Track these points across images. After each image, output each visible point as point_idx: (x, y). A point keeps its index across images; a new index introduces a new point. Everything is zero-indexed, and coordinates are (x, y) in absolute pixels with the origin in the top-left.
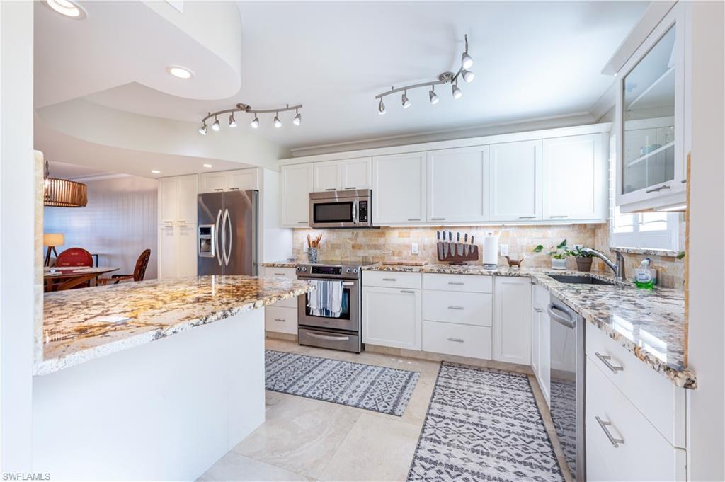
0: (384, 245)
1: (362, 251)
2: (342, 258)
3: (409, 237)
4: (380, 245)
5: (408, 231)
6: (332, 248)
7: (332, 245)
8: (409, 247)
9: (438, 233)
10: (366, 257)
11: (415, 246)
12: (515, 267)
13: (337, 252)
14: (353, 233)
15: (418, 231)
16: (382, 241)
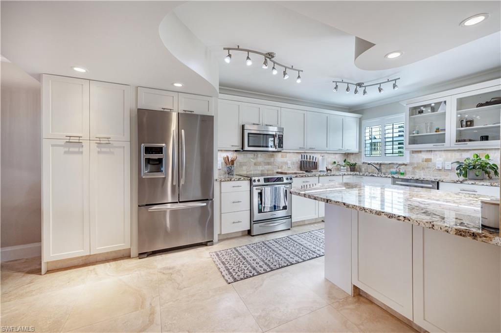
0: (273, 162)
1: (261, 167)
2: (247, 172)
3: (286, 157)
4: (271, 163)
5: (286, 154)
6: (240, 165)
7: (240, 163)
8: (286, 163)
9: (302, 155)
10: (263, 170)
11: (289, 162)
12: (329, 171)
13: (244, 168)
14: (254, 155)
15: (291, 154)
16: (272, 159)
